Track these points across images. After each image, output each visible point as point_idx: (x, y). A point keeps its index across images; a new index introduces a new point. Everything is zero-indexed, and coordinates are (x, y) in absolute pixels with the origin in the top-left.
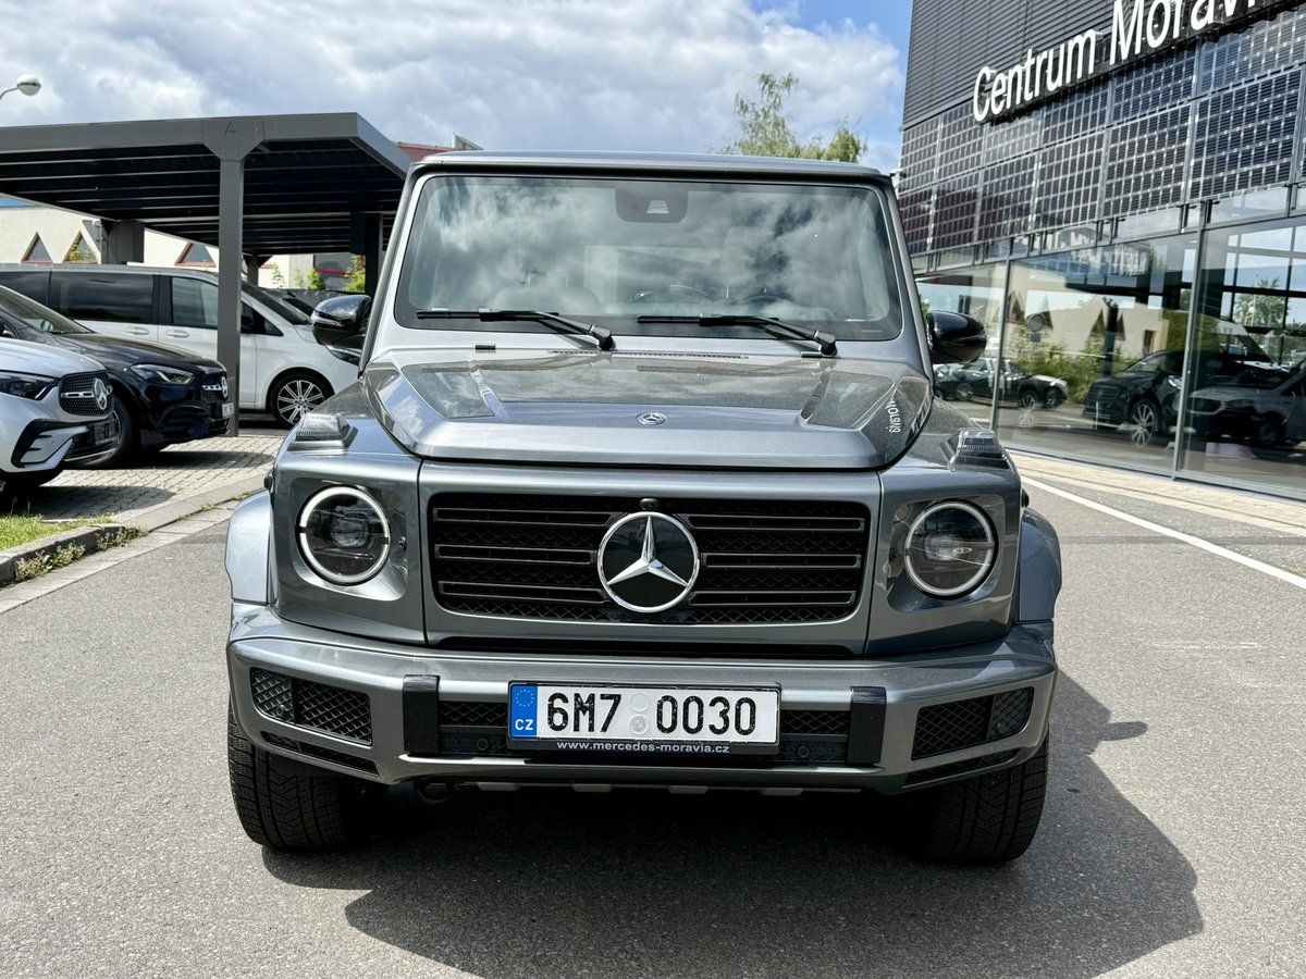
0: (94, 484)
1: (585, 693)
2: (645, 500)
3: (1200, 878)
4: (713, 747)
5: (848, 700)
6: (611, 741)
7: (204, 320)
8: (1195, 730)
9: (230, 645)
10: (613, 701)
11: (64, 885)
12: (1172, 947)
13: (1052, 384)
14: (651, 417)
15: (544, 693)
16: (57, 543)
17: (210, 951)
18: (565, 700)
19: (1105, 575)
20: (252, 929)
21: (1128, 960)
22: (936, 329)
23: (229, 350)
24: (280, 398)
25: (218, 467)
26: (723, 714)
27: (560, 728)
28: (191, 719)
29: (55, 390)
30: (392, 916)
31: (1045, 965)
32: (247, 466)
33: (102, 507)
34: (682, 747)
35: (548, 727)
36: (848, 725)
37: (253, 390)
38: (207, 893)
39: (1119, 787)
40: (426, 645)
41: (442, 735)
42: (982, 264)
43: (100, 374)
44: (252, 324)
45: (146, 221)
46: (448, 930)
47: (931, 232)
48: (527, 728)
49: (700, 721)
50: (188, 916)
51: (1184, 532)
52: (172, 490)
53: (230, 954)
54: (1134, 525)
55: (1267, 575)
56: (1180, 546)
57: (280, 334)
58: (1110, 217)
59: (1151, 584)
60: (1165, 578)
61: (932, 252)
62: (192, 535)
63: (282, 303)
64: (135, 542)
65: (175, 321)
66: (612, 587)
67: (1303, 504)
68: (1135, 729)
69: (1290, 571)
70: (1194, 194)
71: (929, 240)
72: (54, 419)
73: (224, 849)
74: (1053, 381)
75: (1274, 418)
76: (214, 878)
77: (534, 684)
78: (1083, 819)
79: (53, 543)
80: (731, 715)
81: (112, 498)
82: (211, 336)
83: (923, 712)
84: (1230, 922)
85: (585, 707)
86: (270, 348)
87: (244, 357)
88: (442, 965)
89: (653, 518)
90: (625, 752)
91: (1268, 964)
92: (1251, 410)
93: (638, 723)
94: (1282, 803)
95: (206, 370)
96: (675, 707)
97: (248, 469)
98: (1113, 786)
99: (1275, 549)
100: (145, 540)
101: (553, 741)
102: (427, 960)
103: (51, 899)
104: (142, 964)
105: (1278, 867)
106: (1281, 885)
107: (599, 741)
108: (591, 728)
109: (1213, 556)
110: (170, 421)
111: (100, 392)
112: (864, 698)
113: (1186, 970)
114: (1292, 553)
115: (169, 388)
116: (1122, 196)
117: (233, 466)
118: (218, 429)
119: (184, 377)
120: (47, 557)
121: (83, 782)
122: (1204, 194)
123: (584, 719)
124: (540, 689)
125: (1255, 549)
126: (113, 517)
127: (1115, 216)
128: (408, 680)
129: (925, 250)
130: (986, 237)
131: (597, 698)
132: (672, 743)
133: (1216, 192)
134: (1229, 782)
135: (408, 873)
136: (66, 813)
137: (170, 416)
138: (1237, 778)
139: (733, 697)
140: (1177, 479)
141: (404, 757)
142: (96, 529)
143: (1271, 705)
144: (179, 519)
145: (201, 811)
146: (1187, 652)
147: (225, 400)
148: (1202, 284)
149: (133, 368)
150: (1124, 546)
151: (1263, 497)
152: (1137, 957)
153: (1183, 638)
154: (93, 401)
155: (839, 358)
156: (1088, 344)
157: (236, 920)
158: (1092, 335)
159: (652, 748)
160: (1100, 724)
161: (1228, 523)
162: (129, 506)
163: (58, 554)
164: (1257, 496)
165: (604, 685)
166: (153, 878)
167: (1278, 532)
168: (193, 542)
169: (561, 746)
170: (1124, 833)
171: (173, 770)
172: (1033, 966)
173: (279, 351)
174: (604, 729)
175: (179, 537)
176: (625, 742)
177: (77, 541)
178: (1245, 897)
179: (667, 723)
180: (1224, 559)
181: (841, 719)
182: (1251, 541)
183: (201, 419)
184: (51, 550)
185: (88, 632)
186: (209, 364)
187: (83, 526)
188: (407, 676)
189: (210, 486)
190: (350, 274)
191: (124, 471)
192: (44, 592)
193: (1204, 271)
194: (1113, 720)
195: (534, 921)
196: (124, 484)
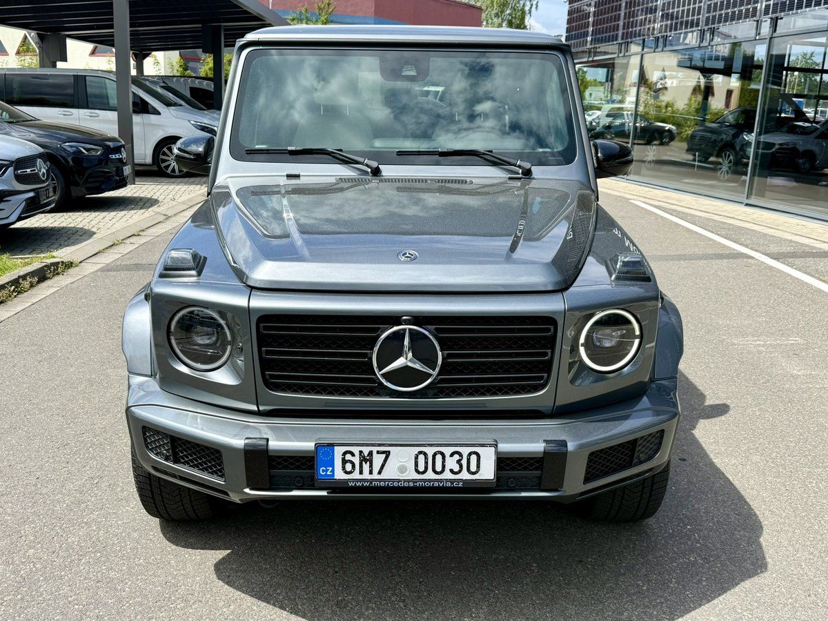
0: (42, 226)
1: (366, 450)
2: (404, 318)
3: (765, 527)
4: (452, 483)
5: (542, 449)
6: (384, 480)
7: (108, 104)
8: (760, 409)
9: (128, 409)
10: (384, 456)
11: (31, 551)
12: (747, 584)
13: (667, 128)
14: (408, 255)
15: (339, 451)
16: (19, 277)
17: (128, 602)
18: (353, 455)
19: (701, 285)
20: (154, 583)
21: (720, 595)
22: (599, 155)
23: (126, 128)
24: (162, 157)
25: (123, 210)
26: (459, 462)
27: (350, 473)
28: (111, 415)
29: (11, 170)
30: (245, 571)
31: (667, 600)
32: (141, 208)
33: (49, 244)
34: (432, 483)
35: (342, 472)
36: (542, 465)
37: (143, 151)
38: (124, 555)
39: (712, 456)
40: (259, 414)
41: (271, 477)
42: (624, 56)
43: (40, 156)
44: (140, 107)
45: (67, 33)
46: (281, 582)
47: (590, 33)
48: (328, 473)
49: (444, 466)
50: (112, 574)
51: (752, 249)
52: (94, 230)
53: (141, 604)
54: (720, 243)
55: (806, 283)
56: (750, 260)
57: (159, 113)
58: (710, 27)
59: (731, 293)
60: (740, 288)
61: (590, 47)
62: (108, 265)
63: (159, 90)
64: (71, 271)
65: (90, 106)
66: (383, 375)
67: (825, 223)
68: (721, 410)
69: (821, 280)
70: (766, 12)
71: (589, 39)
72: (11, 189)
73: (134, 520)
74: (668, 126)
75: (810, 155)
76: (128, 543)
77: (332, 445)
78: (690, 482)
79: (16, 277)
80: (464, 462)
81: (54, 237)
82: (113, 115)
83: (592, 454)
84: (784, 563)
85: (368, 459)
86: (153, 123)
87: (137, 130)
88: (277, 609)
89: (410, 329)
90: (394, 487)
91: (809, 596)
92: (794, 150)
93: (402, 469)
94: (817, 467)
95: (111, 144)
96: (426, 458)
97: (142, 211)
98: (708, 456)
99: (810, 261)
100: (77, 269)
101: (346, 481)
102: (268, 605)
103: (23, 563)
104: (83, 613)
105: (815, 517)
106: (817, 532)
107: (376, 480)
108: (371, 472)
109: (771, 268)
110: (90, 180)
111: (42, 168)
112: (552, 447)
113: (756, 602)
114: (822, 264)
115: (88, 158)
116: (718, 13)
117: (132, 209)
118: (122, 184)
119: (97, 150)
120: (13, 287)
121: (41, 468)
122: (773, 13)
123: (366, 467)
124: (336, 448)
125: (798, 262)
126: (54, 254)
127: (713, 26)
128: (247, 441)
129: (586, 45)
130: (627, 38)
131: (375, 454)
132: (425, 481)
133: (781, 11)
134: (783, 451)
135: (254, 536)
136: (30, 493)
137: (90, 176)
138: (788, 447)
139: (465, 451)
140: (747, 205)
141: (247, 490)
142: (44, 264)
143: (810, 388)
144: (99, 252)
145: (119, 489)
146: (755, 346)
147: (125, 164)
148: (770, 65)
149: (62, 145)
150: (714, 262)
151: (802, 218)
152: (725, 592)
153: (753, 336)
154: (37, 174)
155: (534, 179)
156: (690, 100)
157: (143, 577)
158: (692, 94)
159: (411, 484)
160: (699, 405)
161: (780, 241)
162: (66, 243)
163: (20, 284)
164: (798, 217)
165: (379, 445)
166: (89, 544)
167: (813, 247)
168: (108, 270)
169: (351, 484)
170: (716, 493)
171: (100, 457)
172: (658, 601)
173: (160, 125)
174: (380, 473)
175: (99, 266)
176: (393, 480)
177: (32, 274)
178: (794, 542)
179: (421, 468)
180: (779, 271)
181: (537, 462)
182: (794, 255)
183: (109, 178)
184: (15, 282)
185: (41, 346)
186: (113, 140)
187: (36, 261)
188: (247, 438)
189: (118, 226)
190: (204, 60)
191: (61, 214)
192: (13, 313)
193: (772, 55)
194: (708, 403)
195: (336, 572)
196: (62, 225)
